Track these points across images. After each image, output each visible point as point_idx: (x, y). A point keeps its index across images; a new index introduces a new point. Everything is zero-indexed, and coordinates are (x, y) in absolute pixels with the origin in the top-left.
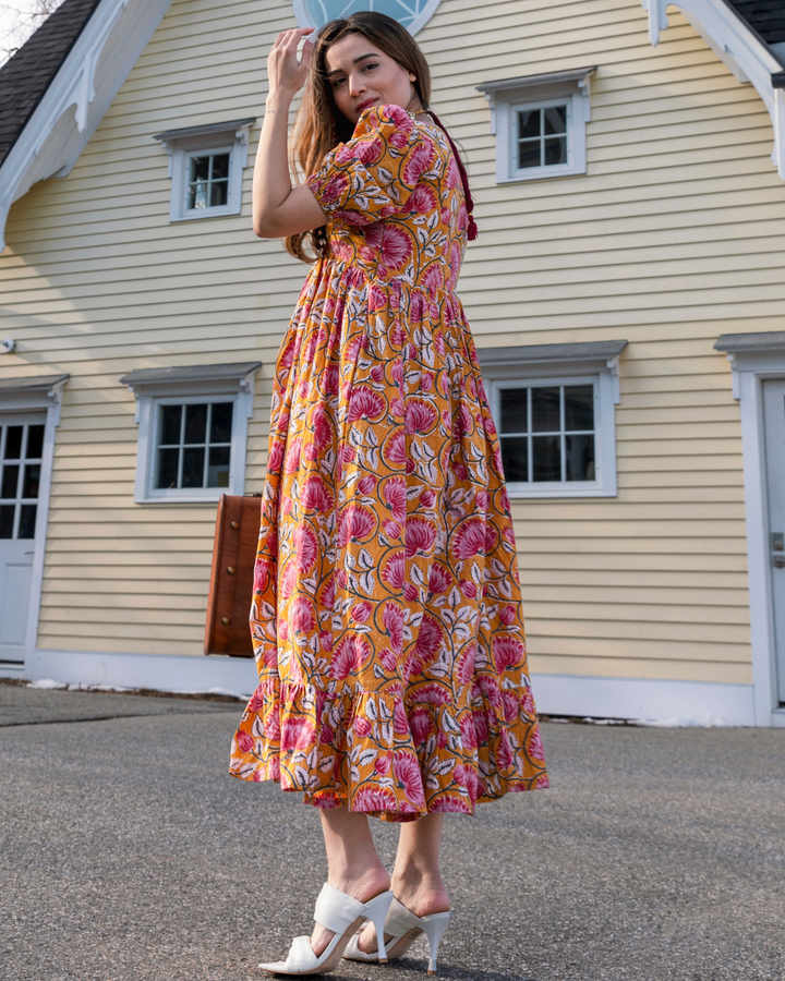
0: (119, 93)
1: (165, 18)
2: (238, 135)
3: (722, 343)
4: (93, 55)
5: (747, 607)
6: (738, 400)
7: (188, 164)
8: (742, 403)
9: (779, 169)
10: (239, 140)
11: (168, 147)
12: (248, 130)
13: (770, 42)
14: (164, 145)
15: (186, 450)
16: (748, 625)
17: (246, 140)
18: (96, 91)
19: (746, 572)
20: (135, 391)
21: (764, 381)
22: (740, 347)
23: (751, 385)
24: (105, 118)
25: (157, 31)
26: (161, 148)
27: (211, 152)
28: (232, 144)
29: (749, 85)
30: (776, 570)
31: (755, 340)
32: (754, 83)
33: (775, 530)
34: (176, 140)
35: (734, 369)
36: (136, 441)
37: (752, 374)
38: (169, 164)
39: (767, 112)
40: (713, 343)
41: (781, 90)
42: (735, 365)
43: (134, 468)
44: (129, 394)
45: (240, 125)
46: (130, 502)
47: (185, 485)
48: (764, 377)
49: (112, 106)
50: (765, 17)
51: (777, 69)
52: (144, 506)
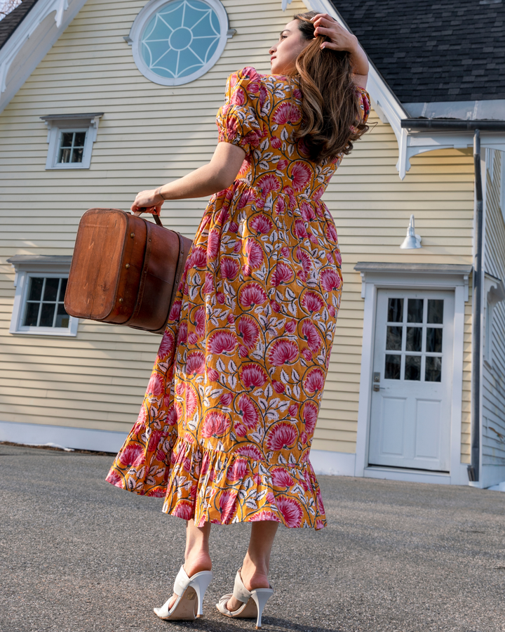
0: (21, 89)
1: (53, 47)
2: (92, 122)
3: (358, 267)
4: (7, 64)
5: (357, 411)
6: (364, 298)
7: (60, 136)
8: (365, 300)
9: (400, 173)
10: (93, 125)
11: (48, 125)
12: (98, 120)
13: (402, 102)
14: (46, 123)
15: (44, 304)
16: (357, 421)
17: (97, 126)
18: (7, 86)
19: (358, 393)
20: (15, 267)
21: (378, 289)
22: (368, 269)
23: (372, 290)
24: (10, 103)
25: (48, 54)
26: (44, 125)
27: (74, 131)
28: (88, 127)
29: (388, 125)
30: (374, 392)
31: (376, 267)
32: (392, 124)
33: (376, 371)
34: (54, 121)
35: (363, 281)
36: (13, 297)
37: (373, 285)
38: (48, 135)
39: (396, 141)
40: (354, 266)
41: (405, 129)
42: (364, 279)
43: (10, 313)
44: (12, 269)
45: (94, 116)
46: (7, 333)
47: (41, 325)
48: (379, 287)
49: (16, 96)
50: (400, 88)
51: (404, 117)
52: (15, 335)
